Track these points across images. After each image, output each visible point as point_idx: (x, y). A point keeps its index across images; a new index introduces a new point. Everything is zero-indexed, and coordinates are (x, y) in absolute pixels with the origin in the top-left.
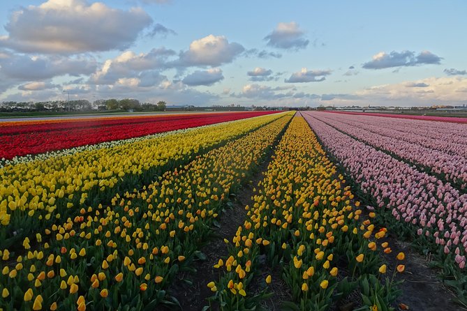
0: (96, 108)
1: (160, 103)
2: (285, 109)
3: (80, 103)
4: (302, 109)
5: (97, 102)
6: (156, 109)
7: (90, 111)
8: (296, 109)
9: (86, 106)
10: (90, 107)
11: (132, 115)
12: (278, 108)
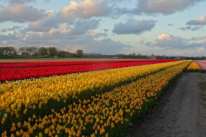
0: (20, 54)
1: (78, 51)
2: (182, 58)
3: (7, 49)
4: (197, 59)
5: (22, 49)
6: (74, 56)
7: (15, 56)
8: (193, 59)
9: (12, 52)
10: (15, 54)
11: (56, 60)
12: (176, 58)
